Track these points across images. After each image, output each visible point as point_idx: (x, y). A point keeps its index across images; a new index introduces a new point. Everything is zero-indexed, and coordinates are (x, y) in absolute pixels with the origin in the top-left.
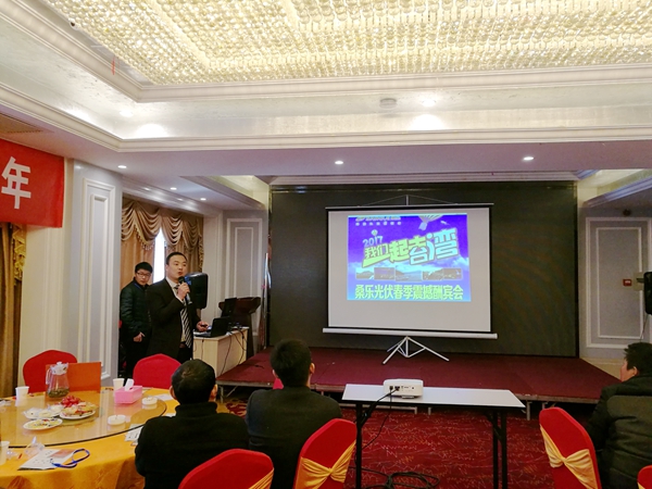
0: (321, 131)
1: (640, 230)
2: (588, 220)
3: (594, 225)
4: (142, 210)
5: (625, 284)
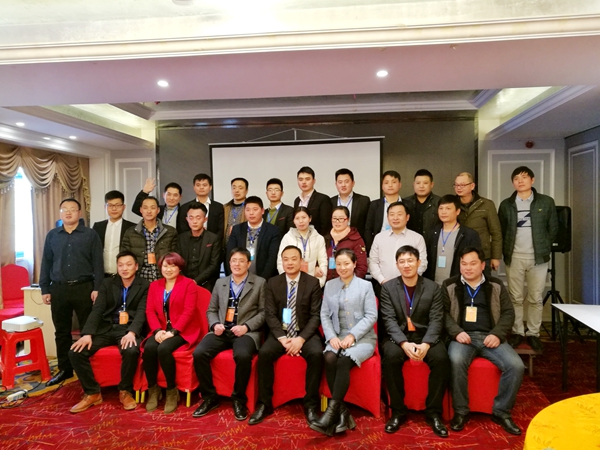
1: (542, 163)
2: (490, 154)
3: (496, 158)
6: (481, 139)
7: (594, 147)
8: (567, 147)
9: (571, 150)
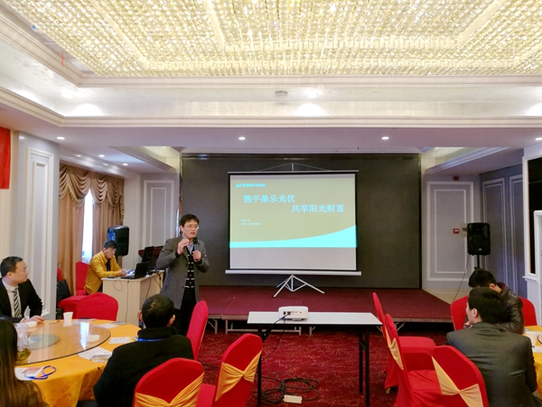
0: (229, 114)
1: (465, 191)
2: (429, 183)
3: (433, 187)
4: (74, 174)
5: (455, 232)
6: (423, 173)
7: (501, 182)
8: (481, 181)
9: (484, 183)
